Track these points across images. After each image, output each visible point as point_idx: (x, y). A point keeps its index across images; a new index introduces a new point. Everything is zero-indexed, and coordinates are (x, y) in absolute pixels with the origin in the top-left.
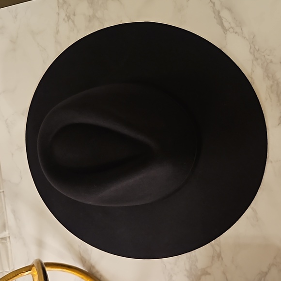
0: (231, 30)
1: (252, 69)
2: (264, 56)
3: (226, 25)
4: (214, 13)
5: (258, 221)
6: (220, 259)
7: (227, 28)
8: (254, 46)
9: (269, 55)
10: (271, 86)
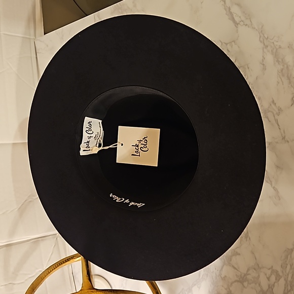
0: (242, 23)
1: (263, 57)
2: (273, 43)
3: (237, 19)
4: (226, 10)
5: (280, 199)
6: (248, 239)
7: (238, 22)
8: (263, 34)
9: (277, 42)
10: (282, 70)
